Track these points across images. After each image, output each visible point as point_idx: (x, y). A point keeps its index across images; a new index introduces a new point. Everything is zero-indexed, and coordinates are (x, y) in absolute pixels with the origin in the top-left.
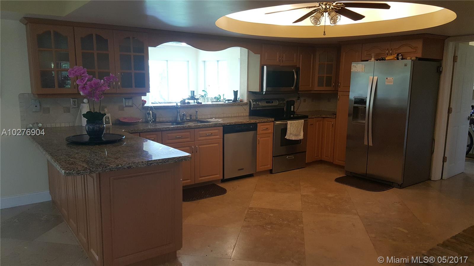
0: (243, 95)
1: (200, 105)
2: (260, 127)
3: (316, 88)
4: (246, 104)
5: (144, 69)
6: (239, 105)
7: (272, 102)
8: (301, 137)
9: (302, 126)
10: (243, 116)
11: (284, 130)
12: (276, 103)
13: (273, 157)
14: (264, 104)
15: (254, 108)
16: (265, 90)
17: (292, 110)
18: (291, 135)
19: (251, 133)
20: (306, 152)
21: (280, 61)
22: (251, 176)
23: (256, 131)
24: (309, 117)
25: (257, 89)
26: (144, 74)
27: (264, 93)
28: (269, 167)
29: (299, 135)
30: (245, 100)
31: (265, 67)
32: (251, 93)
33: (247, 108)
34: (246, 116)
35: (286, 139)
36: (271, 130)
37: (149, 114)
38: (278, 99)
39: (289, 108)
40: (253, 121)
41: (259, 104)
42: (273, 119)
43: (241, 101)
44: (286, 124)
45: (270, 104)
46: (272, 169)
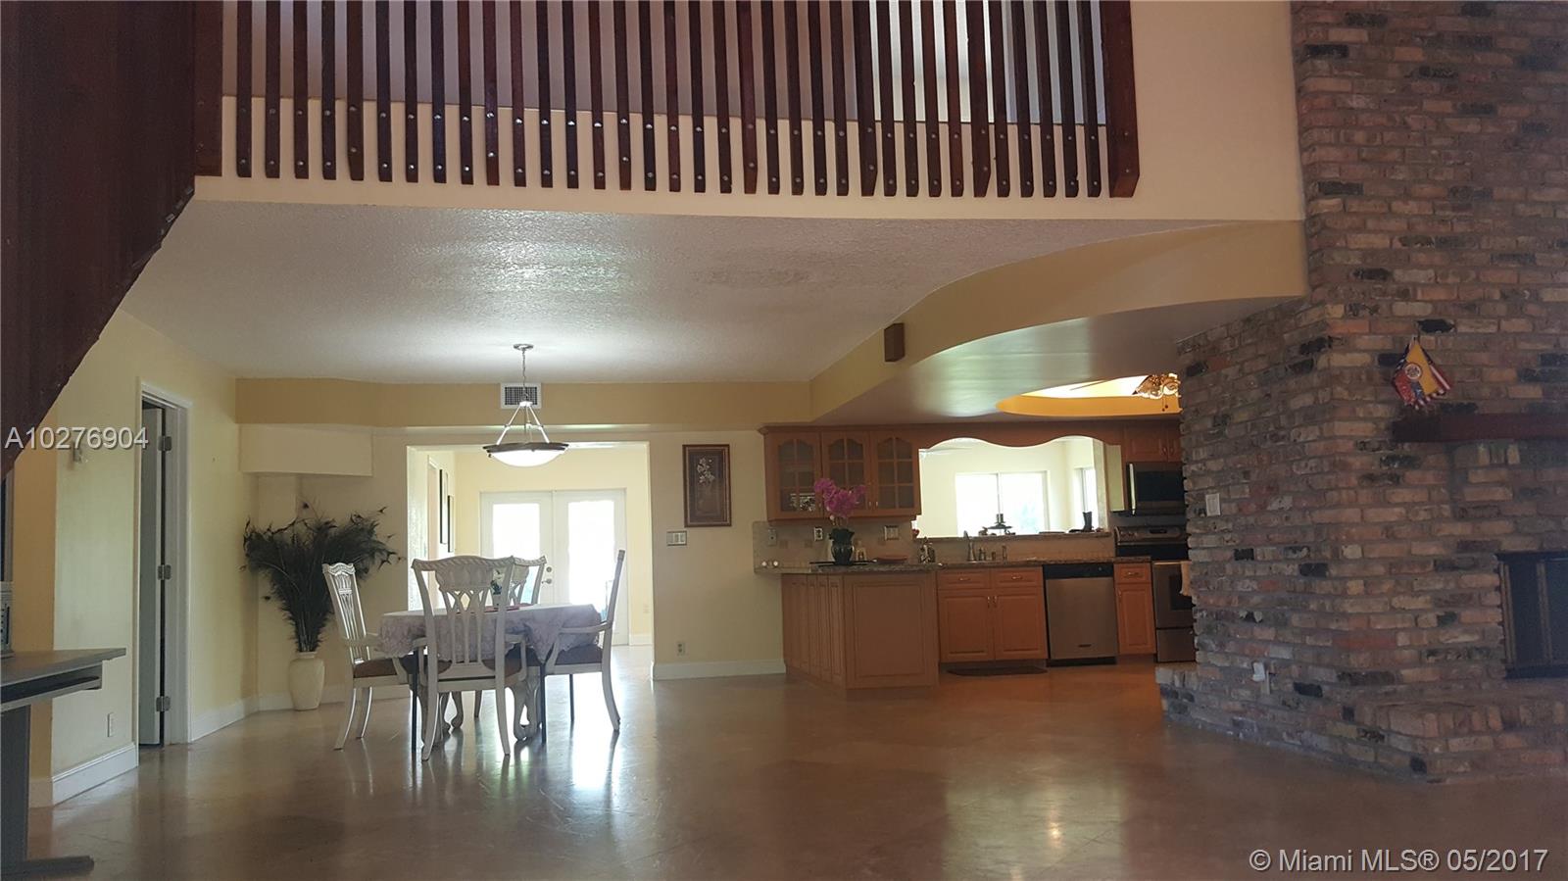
0: (1101, 519)
1: (1012, 537)
4: (1109, 535)
5: (911, 481)
6: (1094, 537)
7: (1165, 532)
10: (1104, 558)
11: (1176, 579)
12: (1172, 533)
13: (1157, 629)
14: (1145, 535)
15: (1124, 541)
16: (1134, 507)
19: (1104, 581)
22: (1109, 661)
23: (1111, 578)
25: (1120, 506)
26: (912, 488)
27: (1136, 513)
28: (1149, 647)
30: (1106, 526)
31: (1131, 465)
32: (1114, 515)
33: (1111, 542)
34: (1109, 558)
35: (1182, 595)
36: (1146, 577)
37: (923, 549)
41: (1133, 535)
42: (1149, 557)
43: (1098, 530)
44: (1181, 567)
45: (1158, 535)
46: (1155, 652)
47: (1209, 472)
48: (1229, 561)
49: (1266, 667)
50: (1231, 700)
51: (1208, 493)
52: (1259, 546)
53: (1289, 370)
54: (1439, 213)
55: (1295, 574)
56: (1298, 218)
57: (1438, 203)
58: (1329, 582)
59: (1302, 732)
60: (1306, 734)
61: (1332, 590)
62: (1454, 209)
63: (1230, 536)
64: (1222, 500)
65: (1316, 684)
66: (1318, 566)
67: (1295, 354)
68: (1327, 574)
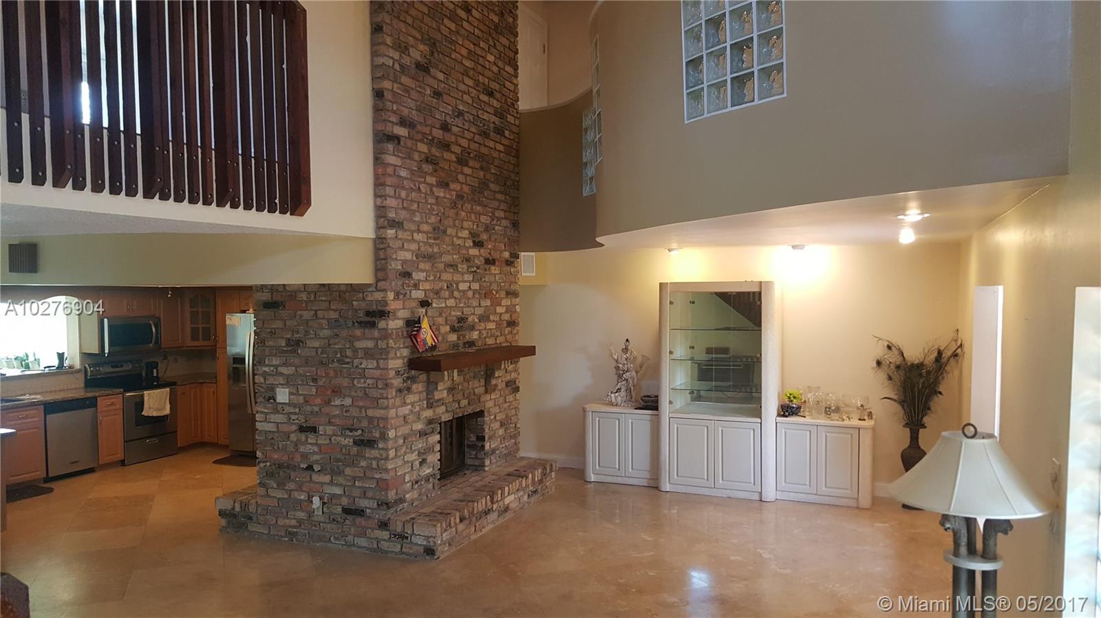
0: (73, 359)
2: (102, 403)
3: (189, 343)
4: (79, 371)
6: (67, 373)
7: (122, 366)
8: (167, 411)
9: (167, 396)
10: (76, 389)
11: (140, 405)
12: (128, 367)
13: (125, 442)
14: (108, 369)
15: (93, 375)
16: (107, 351)
17: (155, 375)
18: (152, 410)
19: (88, 412)
20: (176, 431)
21: (128, 310)
22: (91, 471)
23: (94, 409)
24: (178, 384)
25: (95, 349)
27: (106, 355)
28: (120, 456)
29: (164, 408)
30: (77, 365)
31: (106, 320)
32: (85, 356)
33: (81, 377)
34: (80, 388)
35: (143, 415)
36: (119, 406)
38: (131, 361)
39: (150, 372)
40: (89, 395)
41: (99, 370)
42: (122, 390)
43: (71, 367)
44: (142, 396)
45: (118, 369)
46: (123, 458)
47: (281, 374)
48: (294, 432)
49: (321, 498)
50: (287, 519)
51: (278, 387)
52: (323, 425)
53: (356, 324)
54: (429, 241)
55: (351, 444)
56: (372, 237)
57: (429, 235)
58: (377, 451)
59: (347, 537)
60: (350, 538)
61: (378, 456)
62: (435, 239)
63: (297, 417)
64: (290, 394)
65: (361, 509)
66: (369, 441)
67: (361, 315)
68: (376, 446)
